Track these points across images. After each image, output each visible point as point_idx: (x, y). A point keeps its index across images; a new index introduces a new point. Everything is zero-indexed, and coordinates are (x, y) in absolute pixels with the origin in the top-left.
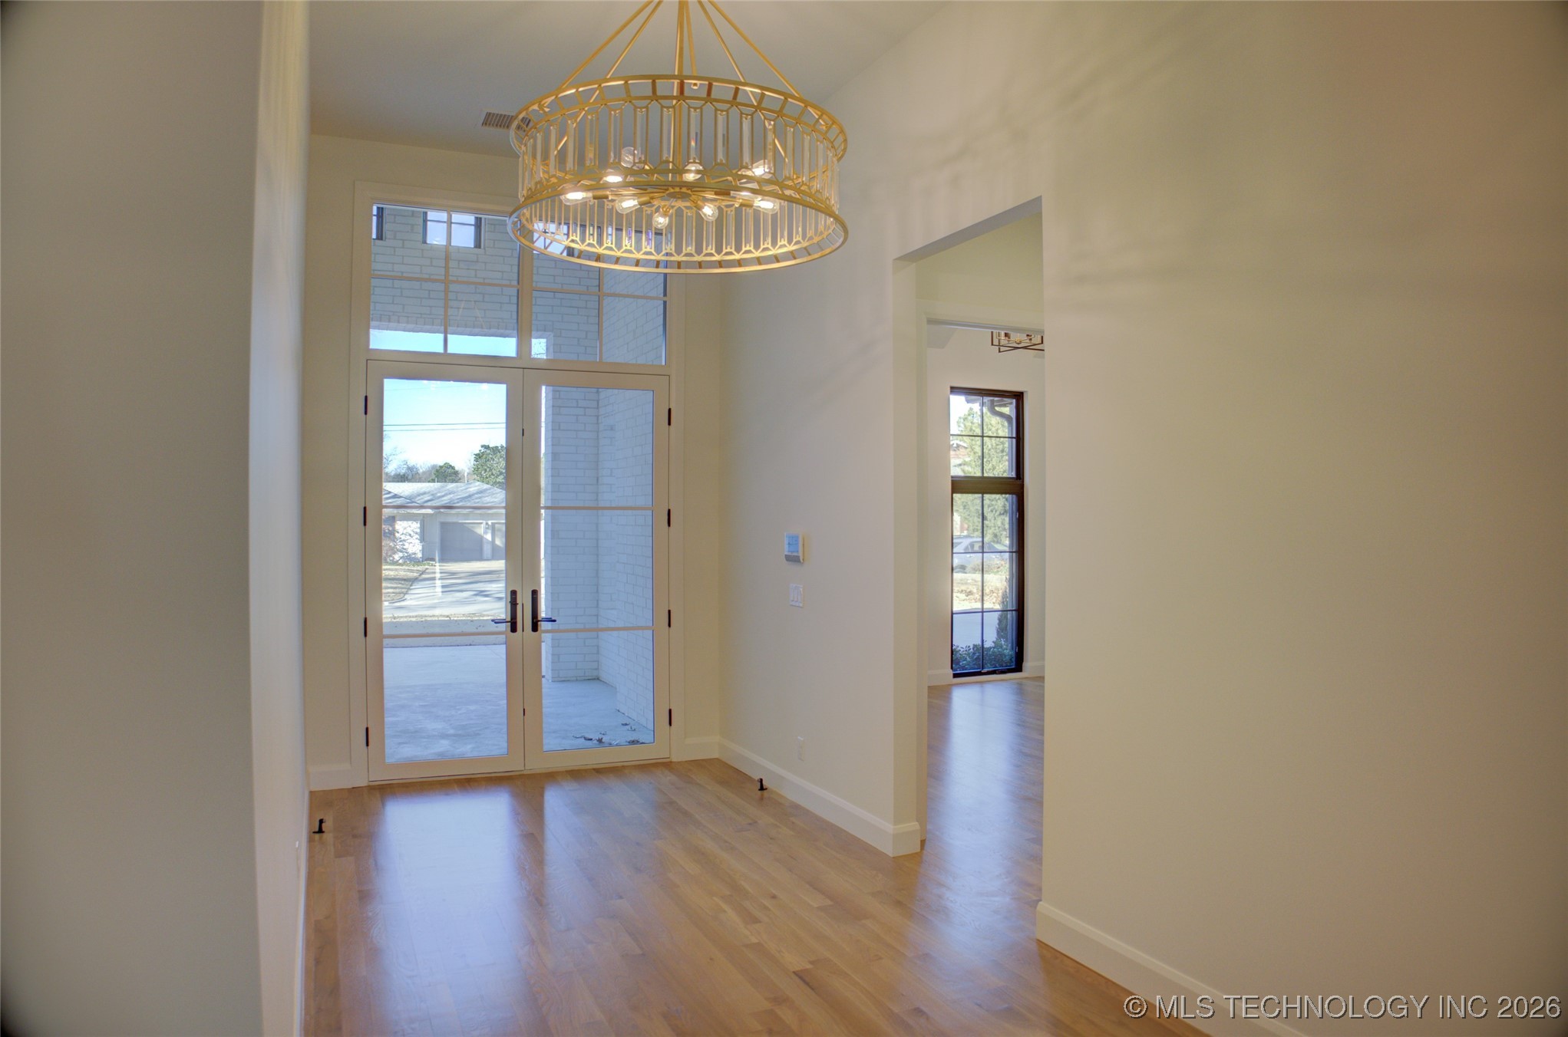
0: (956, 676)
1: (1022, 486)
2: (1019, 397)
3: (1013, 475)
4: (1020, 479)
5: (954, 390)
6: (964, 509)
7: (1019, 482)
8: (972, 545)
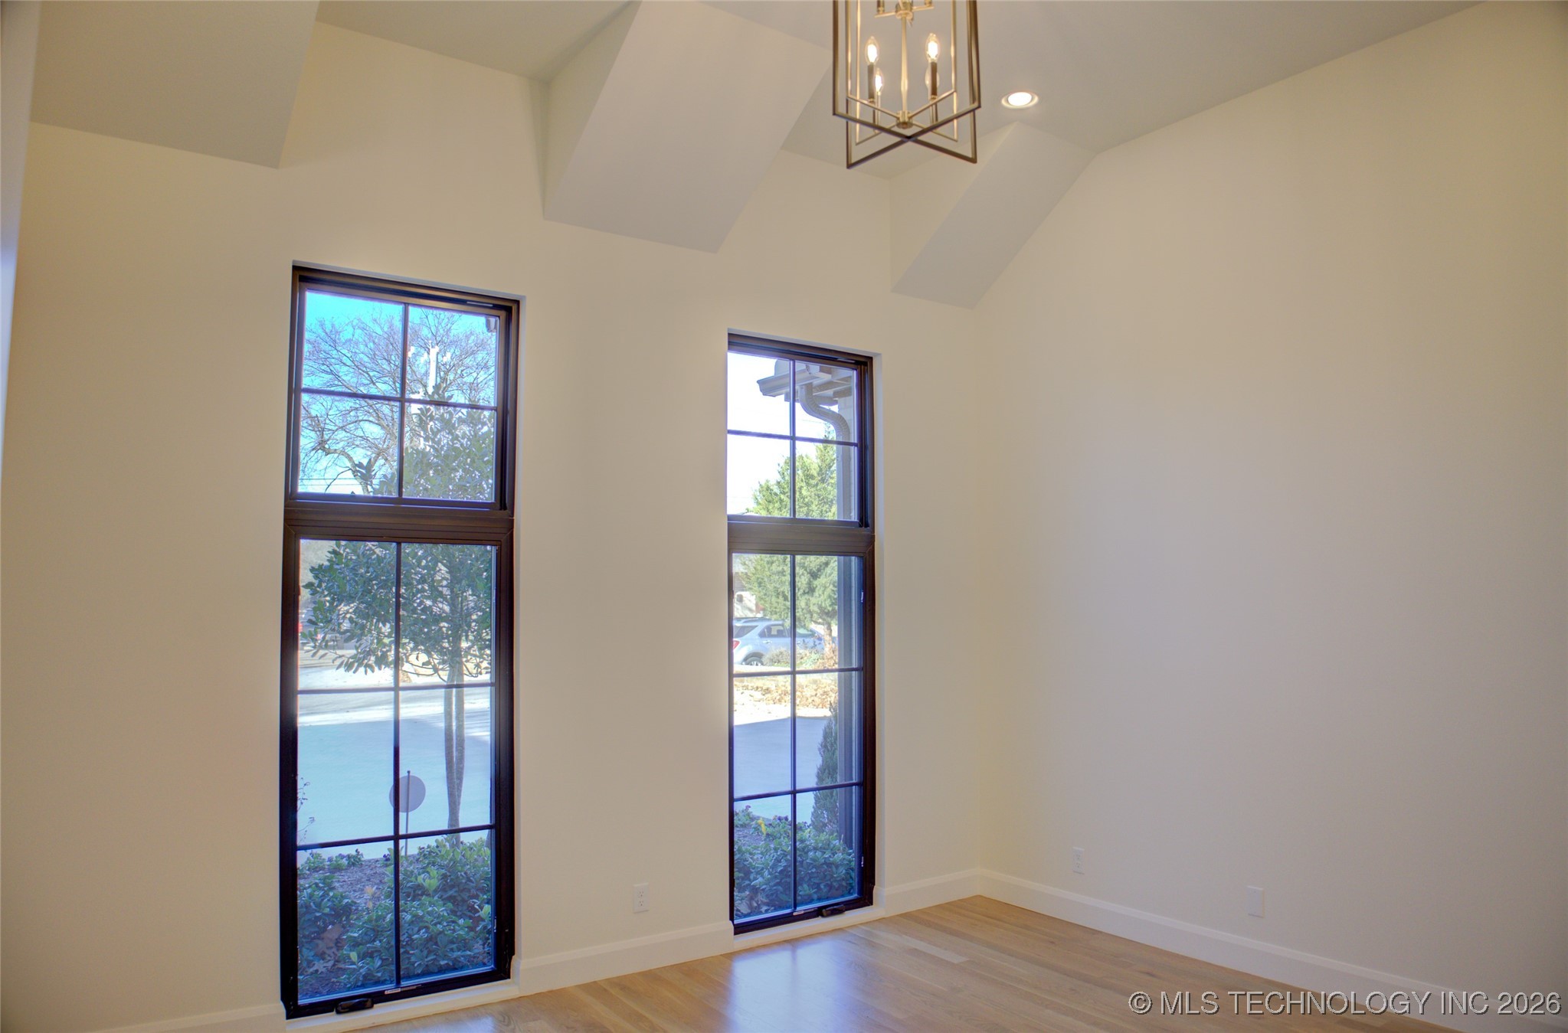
0: (740, 929)
1: (871, 541)
2: (863, 364)
3: (854, 516)
4: (867, 525)
5: (739, 342)
6: (760, 586)
7: (864, 531)
8: (769, 628)
